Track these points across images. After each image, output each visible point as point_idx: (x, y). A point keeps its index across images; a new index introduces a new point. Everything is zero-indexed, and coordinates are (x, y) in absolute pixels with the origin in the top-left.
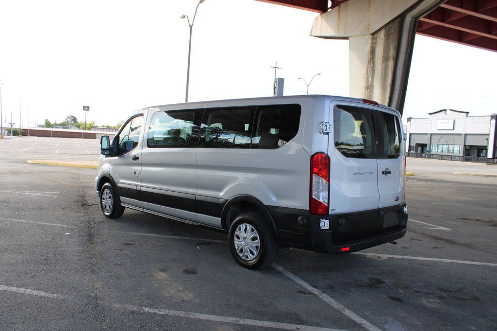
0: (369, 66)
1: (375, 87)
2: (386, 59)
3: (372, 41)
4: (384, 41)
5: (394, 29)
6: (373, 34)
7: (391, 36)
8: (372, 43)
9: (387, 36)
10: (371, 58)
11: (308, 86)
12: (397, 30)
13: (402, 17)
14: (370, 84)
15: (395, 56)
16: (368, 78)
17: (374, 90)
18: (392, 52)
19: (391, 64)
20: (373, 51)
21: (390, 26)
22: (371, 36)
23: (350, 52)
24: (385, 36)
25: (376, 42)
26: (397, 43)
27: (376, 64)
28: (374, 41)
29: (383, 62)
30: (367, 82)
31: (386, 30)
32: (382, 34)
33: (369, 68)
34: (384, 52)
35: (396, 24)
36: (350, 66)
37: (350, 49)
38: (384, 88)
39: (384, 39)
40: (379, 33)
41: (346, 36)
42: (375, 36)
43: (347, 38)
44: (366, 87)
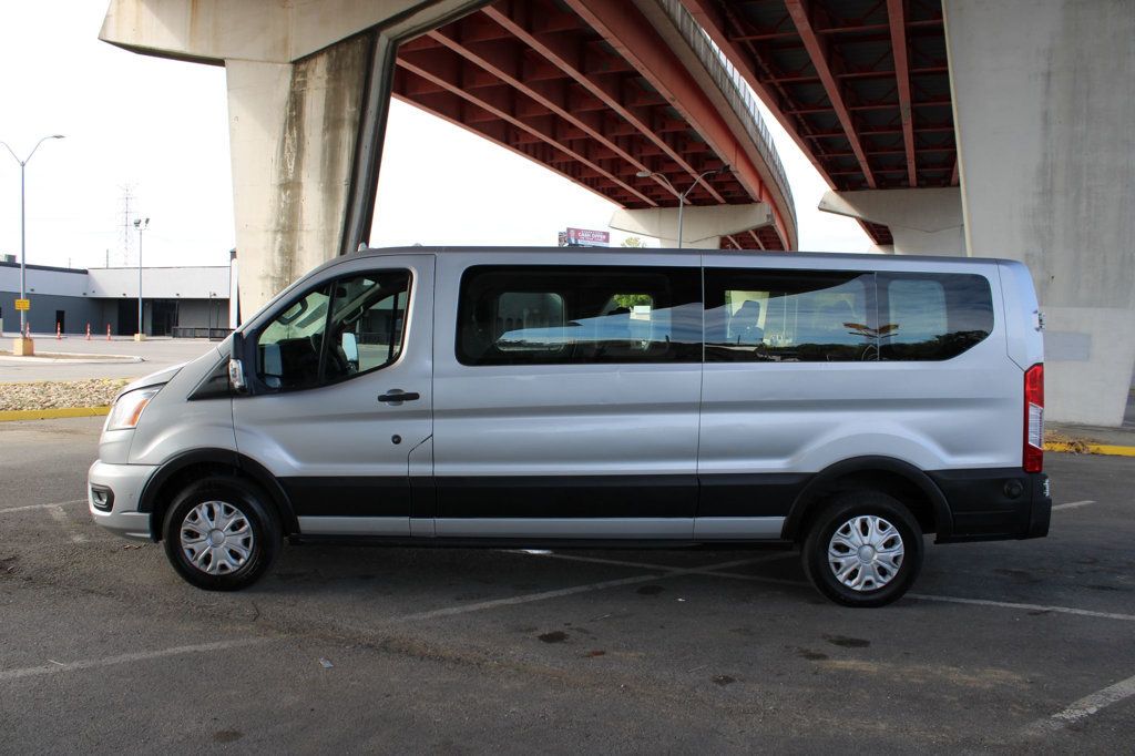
0: (287, 135)
1: (304, 185)
2: (332, 123)
3: (294, 76)
4: (328, 82)
5: (353, 58)
6: (296, 63)
7: (343, 74)
8: (293, 83)
9: (335, 72)
10: (291, 117)
11: (23, 165)
12: (359, 62)
13: (371, 34)
14: (291, 176)
15: (358, 118)
16: (284, 164)
17: (305, 192)
18: (349, 110)
19: (347, 137)
20: (296, 102)
21: (341, 50)
22: (290, 67)
23: (228, 98)
24: (329, 71)
25: (305, 83)
26: (361, 92)
27: (307, 133)
28: (298, 79)
29: (326, 130)
30: (284, 171)
31: (331, 57)
32: (320, 68)
33: (288, 141)
34: (328, 106)
35: (359, 48)
36: (232, 131)
37: (228, 90)
38: (330, 189)
39: (326, 76)
40: (313, 61)
41: (218, 56)
42: (302, 67)
43: (220, 62)
44: (281, 185)
